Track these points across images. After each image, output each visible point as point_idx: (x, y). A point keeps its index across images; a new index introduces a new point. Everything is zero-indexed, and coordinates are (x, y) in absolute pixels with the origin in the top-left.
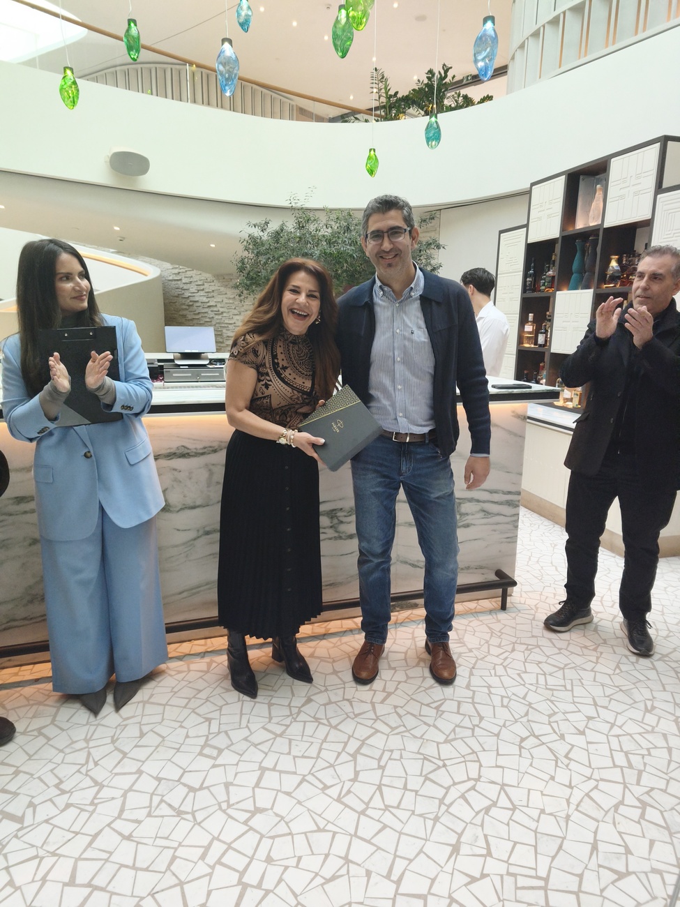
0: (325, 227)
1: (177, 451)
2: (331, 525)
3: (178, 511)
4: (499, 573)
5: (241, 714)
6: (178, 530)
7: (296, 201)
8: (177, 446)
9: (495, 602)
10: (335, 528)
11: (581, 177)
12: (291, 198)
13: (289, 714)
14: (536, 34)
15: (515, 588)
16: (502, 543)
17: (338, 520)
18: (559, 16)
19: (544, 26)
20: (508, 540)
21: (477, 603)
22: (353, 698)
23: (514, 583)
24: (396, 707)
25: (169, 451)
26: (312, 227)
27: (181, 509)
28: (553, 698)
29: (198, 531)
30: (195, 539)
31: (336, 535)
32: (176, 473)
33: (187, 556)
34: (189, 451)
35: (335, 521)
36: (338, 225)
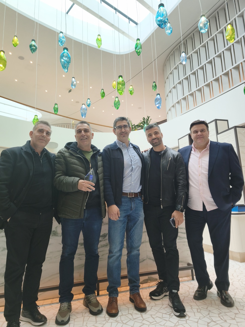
4: (189, 264)
5: (84, 321)
13: (105, 320)
14: (173, 106)
19: (175, 104)
22: (133, 313)
24: (151, 315)
28: (219, 308)
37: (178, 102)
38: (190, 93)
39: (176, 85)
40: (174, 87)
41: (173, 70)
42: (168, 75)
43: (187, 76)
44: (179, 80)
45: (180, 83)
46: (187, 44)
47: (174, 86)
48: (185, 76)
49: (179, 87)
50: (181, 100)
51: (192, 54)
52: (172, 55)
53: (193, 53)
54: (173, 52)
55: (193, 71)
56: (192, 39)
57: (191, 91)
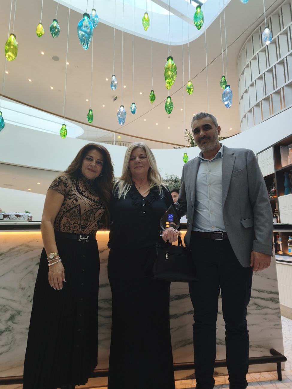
4: (273, 351)
9: (273, 374)
11: (280, 147)
14: (250, 111)
15: (286, 363)
16: (271, 328)
18: (259, 103)
19: (253, 107)
20: (276, 327)
21: (260, 374)
23: (285, 359)
37: (257, 105)
38: (276, 90)
39: (255, 81)
40: (252, 85)
41: (250, 62)
42: (243, 69)
43: (271, 67)
44: (259, 74)
45: (260, 78)
46: (271, 24)
47: (251, 83)
48: (269, 68)
49: (260, 83)
50: (261, 101)
51: (278, 37)
52: (249, 41)
53: (281, 34)
54: (250, 38)
55: (279, 60)
56: (279, 17)
57: (277, 88)
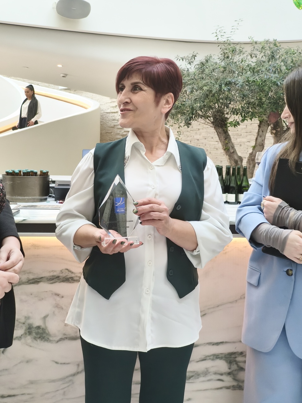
0: (249, 57)
1: (61, 275)
2: (229, 371)
3: (58, 342)
6: (57, 363)
7: (222, 34)
8: (61, 269)
10: (234, 375)
12: (218, 31)
17: (238, 366)
25: (52, 274)
26: (237, 58)
27: (61, 339)
29: (78, 365)
30: (74, 375)
31: (235, 383)
32: (58, 298)
33: (64, 394)
34: (73, 275)
35: (234, 367)
36: (262, 54)
